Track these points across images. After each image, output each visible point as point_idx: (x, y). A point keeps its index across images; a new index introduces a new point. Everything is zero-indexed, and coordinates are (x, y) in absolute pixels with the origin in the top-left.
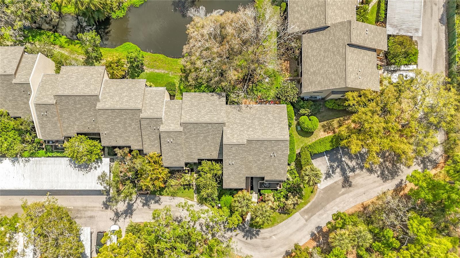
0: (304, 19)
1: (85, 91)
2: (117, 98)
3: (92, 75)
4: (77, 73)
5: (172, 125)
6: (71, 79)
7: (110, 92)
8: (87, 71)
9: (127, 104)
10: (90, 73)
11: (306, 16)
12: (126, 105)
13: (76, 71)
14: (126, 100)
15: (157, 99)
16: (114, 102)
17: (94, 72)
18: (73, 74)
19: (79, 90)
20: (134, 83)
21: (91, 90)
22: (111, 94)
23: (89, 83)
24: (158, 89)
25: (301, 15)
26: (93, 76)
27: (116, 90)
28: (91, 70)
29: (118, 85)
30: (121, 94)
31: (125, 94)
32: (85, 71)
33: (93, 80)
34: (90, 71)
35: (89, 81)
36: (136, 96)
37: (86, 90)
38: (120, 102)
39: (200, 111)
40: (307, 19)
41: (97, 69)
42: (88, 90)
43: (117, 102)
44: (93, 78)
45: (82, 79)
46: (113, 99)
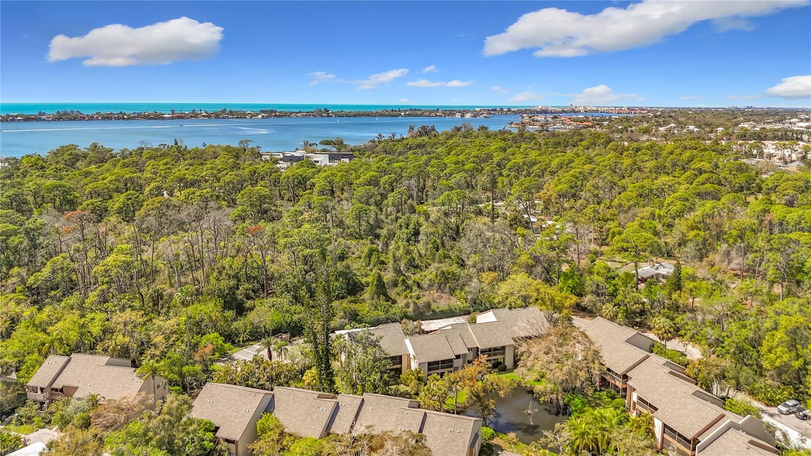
0: (500, 335)
4: (682, 423)
11: (498, 334)
17: (667, 414)
23: (682, 406)
25: (497, 337)
34: (669, 418)
35: (679, 408)
41: (663, 417)
45: (683, 413)
46: (676, 391)
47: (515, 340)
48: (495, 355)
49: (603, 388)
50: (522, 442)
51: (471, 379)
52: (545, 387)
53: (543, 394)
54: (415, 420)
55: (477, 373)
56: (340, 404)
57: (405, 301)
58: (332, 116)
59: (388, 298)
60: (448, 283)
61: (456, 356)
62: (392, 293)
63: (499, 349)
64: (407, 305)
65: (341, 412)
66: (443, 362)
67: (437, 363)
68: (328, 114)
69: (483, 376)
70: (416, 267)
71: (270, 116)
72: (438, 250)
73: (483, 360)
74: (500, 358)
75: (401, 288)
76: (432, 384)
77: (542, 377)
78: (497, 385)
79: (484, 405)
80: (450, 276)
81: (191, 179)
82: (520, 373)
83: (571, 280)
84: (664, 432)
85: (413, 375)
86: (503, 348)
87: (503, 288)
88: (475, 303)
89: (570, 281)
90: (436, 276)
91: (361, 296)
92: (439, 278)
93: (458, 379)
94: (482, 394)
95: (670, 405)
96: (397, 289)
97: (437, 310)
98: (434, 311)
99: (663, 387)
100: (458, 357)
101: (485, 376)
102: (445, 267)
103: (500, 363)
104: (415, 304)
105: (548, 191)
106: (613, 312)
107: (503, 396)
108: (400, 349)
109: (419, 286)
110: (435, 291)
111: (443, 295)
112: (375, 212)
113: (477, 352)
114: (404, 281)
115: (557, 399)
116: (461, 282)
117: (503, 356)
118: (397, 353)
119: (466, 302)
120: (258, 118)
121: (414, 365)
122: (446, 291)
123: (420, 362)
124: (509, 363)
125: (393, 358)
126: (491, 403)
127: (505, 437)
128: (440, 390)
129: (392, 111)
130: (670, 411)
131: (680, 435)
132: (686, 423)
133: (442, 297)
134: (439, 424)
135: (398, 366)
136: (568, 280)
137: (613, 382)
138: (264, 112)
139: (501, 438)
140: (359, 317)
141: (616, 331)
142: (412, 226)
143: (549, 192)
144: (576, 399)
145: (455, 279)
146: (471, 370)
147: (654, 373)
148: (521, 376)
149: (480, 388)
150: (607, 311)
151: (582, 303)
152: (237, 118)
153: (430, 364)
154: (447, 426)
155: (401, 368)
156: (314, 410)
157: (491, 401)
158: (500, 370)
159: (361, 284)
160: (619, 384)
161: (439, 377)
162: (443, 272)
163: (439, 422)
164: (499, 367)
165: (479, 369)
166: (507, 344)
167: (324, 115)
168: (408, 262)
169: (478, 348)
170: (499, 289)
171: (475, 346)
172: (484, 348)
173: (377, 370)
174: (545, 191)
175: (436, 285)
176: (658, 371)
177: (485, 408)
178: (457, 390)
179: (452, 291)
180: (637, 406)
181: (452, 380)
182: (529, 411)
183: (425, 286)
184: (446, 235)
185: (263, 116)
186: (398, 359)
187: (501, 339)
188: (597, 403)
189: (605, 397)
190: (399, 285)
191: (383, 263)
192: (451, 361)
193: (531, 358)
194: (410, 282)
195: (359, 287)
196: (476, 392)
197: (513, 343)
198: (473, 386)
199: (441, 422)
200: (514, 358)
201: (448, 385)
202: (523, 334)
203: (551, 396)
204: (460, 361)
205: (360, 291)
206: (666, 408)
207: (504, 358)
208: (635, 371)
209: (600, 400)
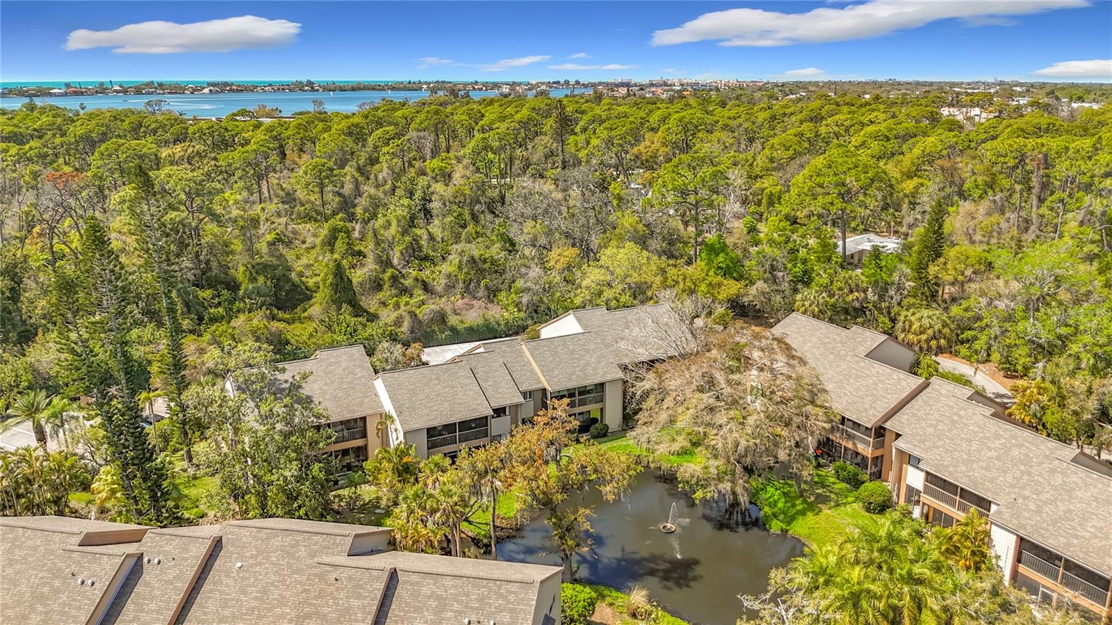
0: (593, 360)
1: (1081, 478)
2: (1015, 452)
3: (1039, 511)
4: (1076, 537)
5: (943, 392)
6: (1103, 525)
7: (1023, 473)
8: (1043, 529)
9: (1001, 433)
10: (1039, 518)
11: (587, 358)
12: (1005, 430)
13: (1075, 541)
14: (997, 442)
15: (931, 430)
16: (1027, 448)
17: (1027, 515)
18: (1089, 540)
19: (1095, 487)
20: (951, 469)
21: (1064, 474)
22: (1022, 467)
23: (1060, 494)
24: (911, 448)
25: (587, 364)
26: (1038, 506)
27: (1005, 472)
28: (1032, 526)
29: (992, 480)
30: (998, 458)
31: (989, 454)
32: (1047, 530)
33: (1044, 497)
34: (1035, 525)
35: (1056, 499)
36: (969, 441)
37: (1077, 480)
38: (1013, 441)
39: (875, 384)
40: (591, 357)
41: (1015, 521)
42: (1074, 478)
43: (1020, 446)
44: (1041, 501)
45: (1070, 511)
46: (1026, 455)
47: (625, 368)
48: (582, 403)
49: (822, 461)
50: (664, 609)
51: (529, 461)
52: (706, 468)
53: (703, 483)
54: (359, 597)
55: (543, 445)
56: (146, 559)
57: (394, 315)
58: (318, 90)
59: (358, 310)
60: (483, 278)
61: (495, 411)
62: (370, 303)
63: (589, 392)
64: (398, 322)
65: (147, 584)
66: (464, 425)
67: (450, 428)
68: (312, 88)
69: (558, 451)
70: (426, 258)
71: (222, 91)
72: (464, 226)
73: (560, 413)
74: (593, 409)
75: (388, 293)
76: (430, 482)
77: (695, 444)
78: (596, 471)
79: (565, 523)
80: (487, 266)
81: (9, 133)
82: (644, 439)
83: (721, 255)
84: (1018, 559)
85: (390, 461)
86: (602, 385)
87: (592, 276)
88: (536, 311)
89: (721, 258)
90: (460, 268)
91: (305, 310)
92: (465, 270)
93: (497, 464)
94: (560, 497)
95: (1027, 493)
96: (381, 295)
97: (460, 327)
98: (453, 329)
99: (990, 449)
100: (499, 412)
101: (565, 452)
102: (475, 250)
103: (595, 421)
104: (413, 315)
105: (653, 143)
106: (818, 306)
107: (611, 497)
108: (361, 404)
109: (426, 287)
110: (459, 296)
111: (474, 302)
112: (353, 176)
113: (541, 398)
114: (394, 279)
115: (734, 493)
116: (508, 276)
117: (599, 406)
118: (354, 411)
119: (519, 310)
120: (204, 93)
121: (396, 438)
122: (480, 294)
123: (408, 428)
124: (613, 417)
125: (347, 424)
126: (584, 518)
127: (621, 599)
128: (449, 494)
129: (410, 83)
130: (1033, 507)
131: (1070, 566)
132: (1087, 535)
133: (472, 307)
134: (433, 603)
135: (359, 443)
136: (717, 255)
137: (850, 446)
138: (214, 85)
139: (611, 604)
140: (289, 348)
141: (839, 339)
142: (419, 194)
143: (653, 146)
144: (769, 488)
145: (496, 272)
146: (531, 439)
147: (956, 418)
148: (645, 445)
149: (552, 482)
150: (807, 304)
151: (745, 299)
152: (169, 93)
153: (431, 432)
154: (456, 606)
155: (366, 445)
156: (57, 583)
157: (582, 511)
158: (596, 437)
159: (307, 288)
160: (867, 450)
161: (448, 461)
162: (472, 258)
163: (433, 596)
164: (591, 428)
165: (549, 434)
166: (609, 377)
167: (306, 88)
168: (406, 248)
169: (544, 390)
170: (583, 278)
171: (539, 386)
172: (558, 388)
173: (293, 455)
174: (647, 143)
175: (461, 285)
176: (962, 413)
177: (568, 530)
178: (495, 491)
179: (492, 294)
180: (925, 498)
181: (480, 466)
182: (669, 525)
183: (439, 289)
184: (480, 203)
185: (210, 91)
186: (357, 427)
187: (595, 369)
188: (818, 496)
189: (832, 480)
190: (386, 287)
191: (360, 253)
192: (483, 421)
193: (668, 402)
194: (408, 282)
195: (302, 293)
196: (544, 493)
197: (620, 375)
198: (536, 478)
199: (439, 598)
200: (624, 408)
201: (468, 481)
202: (644, 355)
203: (721, 486)
204: (506, 419)
205: (302, 301)
206: (1020, 501)
207: (602, 409)
208: (903, 416)
209: (823, 486)
